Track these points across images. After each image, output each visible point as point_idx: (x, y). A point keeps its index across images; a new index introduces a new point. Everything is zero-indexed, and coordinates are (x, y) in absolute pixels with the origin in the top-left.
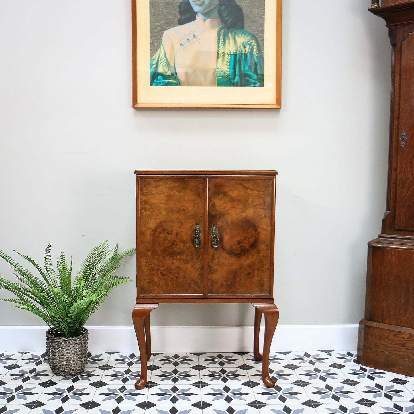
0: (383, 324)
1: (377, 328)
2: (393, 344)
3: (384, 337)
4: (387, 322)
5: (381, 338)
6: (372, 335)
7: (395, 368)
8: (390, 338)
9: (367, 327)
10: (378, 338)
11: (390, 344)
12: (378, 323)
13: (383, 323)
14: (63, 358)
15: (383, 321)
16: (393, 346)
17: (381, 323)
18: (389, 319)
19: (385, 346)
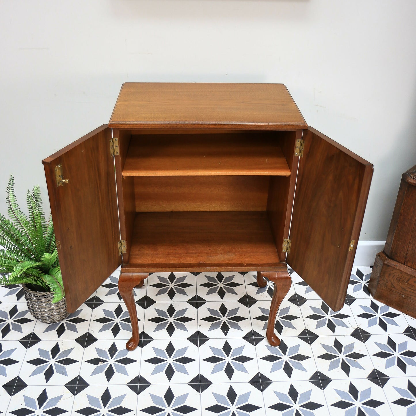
0: (404, 266)
1: (397, 269)
2: (412, 289)
3: (404, 280)
4: (409, 264)
5: (399, 280)
6: (390, 274)
7: (409, 311)
8: (409, 282)
9: (386, 266)
10: (396, 279)
11: (410, 288)
12: (399, 264)
13: (404, 264)
14: (44, 311)
15: (405, 262)
16: (412, 291)
17: (402, 264)
18: (413, 263)
19: (402, 288)
